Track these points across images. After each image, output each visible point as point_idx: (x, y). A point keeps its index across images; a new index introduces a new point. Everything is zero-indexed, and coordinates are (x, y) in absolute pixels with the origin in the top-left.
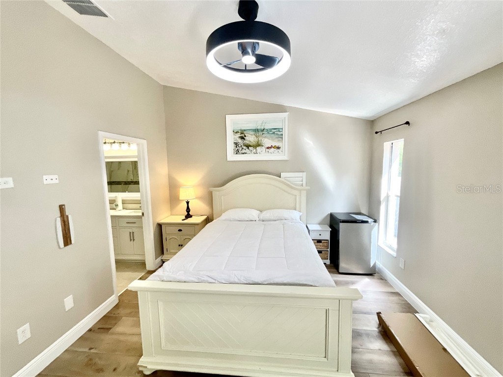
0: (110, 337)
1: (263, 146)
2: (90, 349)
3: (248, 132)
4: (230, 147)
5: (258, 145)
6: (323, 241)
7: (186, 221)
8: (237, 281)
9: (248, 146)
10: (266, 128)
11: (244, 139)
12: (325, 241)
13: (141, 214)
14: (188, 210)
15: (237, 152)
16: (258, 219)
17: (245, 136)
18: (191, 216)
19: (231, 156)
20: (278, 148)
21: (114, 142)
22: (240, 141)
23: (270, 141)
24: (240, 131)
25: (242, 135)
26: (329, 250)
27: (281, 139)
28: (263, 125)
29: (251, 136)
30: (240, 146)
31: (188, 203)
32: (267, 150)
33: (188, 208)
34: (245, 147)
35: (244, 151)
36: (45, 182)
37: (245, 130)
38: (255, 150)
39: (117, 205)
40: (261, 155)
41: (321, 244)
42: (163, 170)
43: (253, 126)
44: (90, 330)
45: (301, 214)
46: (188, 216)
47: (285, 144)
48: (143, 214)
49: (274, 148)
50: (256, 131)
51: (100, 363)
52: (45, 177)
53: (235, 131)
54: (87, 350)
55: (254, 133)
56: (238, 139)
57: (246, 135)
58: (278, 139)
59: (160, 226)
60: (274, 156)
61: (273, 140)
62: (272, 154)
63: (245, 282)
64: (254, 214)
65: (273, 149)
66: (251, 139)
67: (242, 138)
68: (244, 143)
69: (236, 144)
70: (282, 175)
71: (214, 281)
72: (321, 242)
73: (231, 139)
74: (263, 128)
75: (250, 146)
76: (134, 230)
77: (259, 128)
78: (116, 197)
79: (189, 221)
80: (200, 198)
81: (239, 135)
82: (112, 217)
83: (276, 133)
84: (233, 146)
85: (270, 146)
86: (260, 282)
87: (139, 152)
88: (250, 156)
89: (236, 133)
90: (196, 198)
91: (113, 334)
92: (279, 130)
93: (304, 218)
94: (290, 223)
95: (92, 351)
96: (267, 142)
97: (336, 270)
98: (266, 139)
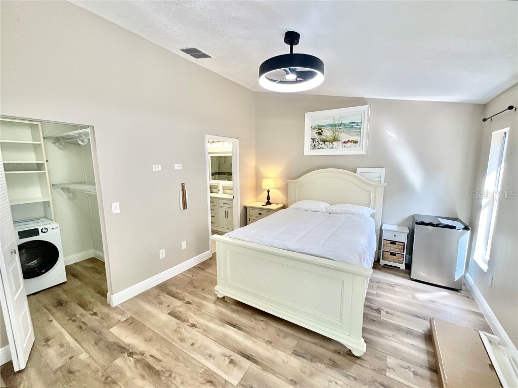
0: (204, 273)
1: (339, 141)
2: (193, 276)
3: (325, 127)
4: (308, 142)
5: (335, 139)
6: (397, 243)
7: (266, 207)
8: (276, 246)
9: (324, 141)
10: (344, 122)
11: (321, 134)
12: (401, 244)
13: (232, 198)
14: (268, 198)
15: (314, 147)
16: (324, 211)
17: (322, 132)
18: (271, 204)
19: (308, 151)
20: (356, 142)
21: (214, 142)
22: (317, 136)
23: (347, 135)
24: (317, 127)
25: (319, 131)
26: (405, 253)
27: (358, 133)
28: (341, 119)
29: (328, 131)
30: (316, 141)
31: (268, 192)
32: (345, 144)
33: (268, 196)
34: (321, 143)
35: (320, 146)
36: (176, 168)
37: (322, 126)
38: (331, 145)
39: (219, 190)
40: (338, 150)
41: (395, 246)
42: (251, 163)
43: (330, 122)
44: (194, 267)
45: (374, 211)
46: (268, 203)
47: (364, 139)
48: (234, 197)
49: (351, 142)
50: (334, 126)
51: (197, 284)
52: (175, 165)
53: (313, 128)
54: (191, 276)
55: (331, 128)
56: (315, 135)
57: (323, 130)
58: (355, 133)
59: (246, 208)
60: (351, 150)
61: (350, 134)
62: (349, 149)
63: (282, 248)
64: (323, 206)
65: (349, 144)
66: (327, 134)
67: (319, 134)
68: (321, 138)
69: (314, 140)
70: (359, 170)
71: (260, 243)
72: (395, 244)
73: (309, 134)
74: (340, 123)
75: (327, 141)
76: (228, 210)
77: (336, 123)
78: (219, 183)
79: (268, 207)
80: (279, 189)
81: (316, 131)
82: (211, 197)
83: (355, 127)
84: (310, 141)
85: (347, 141)
86: (293, 250)
87: (233, 149)
88: (325, 151)
89: (314, 129)
90: (276, 188)
91: (205, 272)
92: (358, 124)
93: (379, 217)
94: (356, 218)
95: (194, 277)
96: (344, 137)
97: (408, 276)
98: (343, 134)
